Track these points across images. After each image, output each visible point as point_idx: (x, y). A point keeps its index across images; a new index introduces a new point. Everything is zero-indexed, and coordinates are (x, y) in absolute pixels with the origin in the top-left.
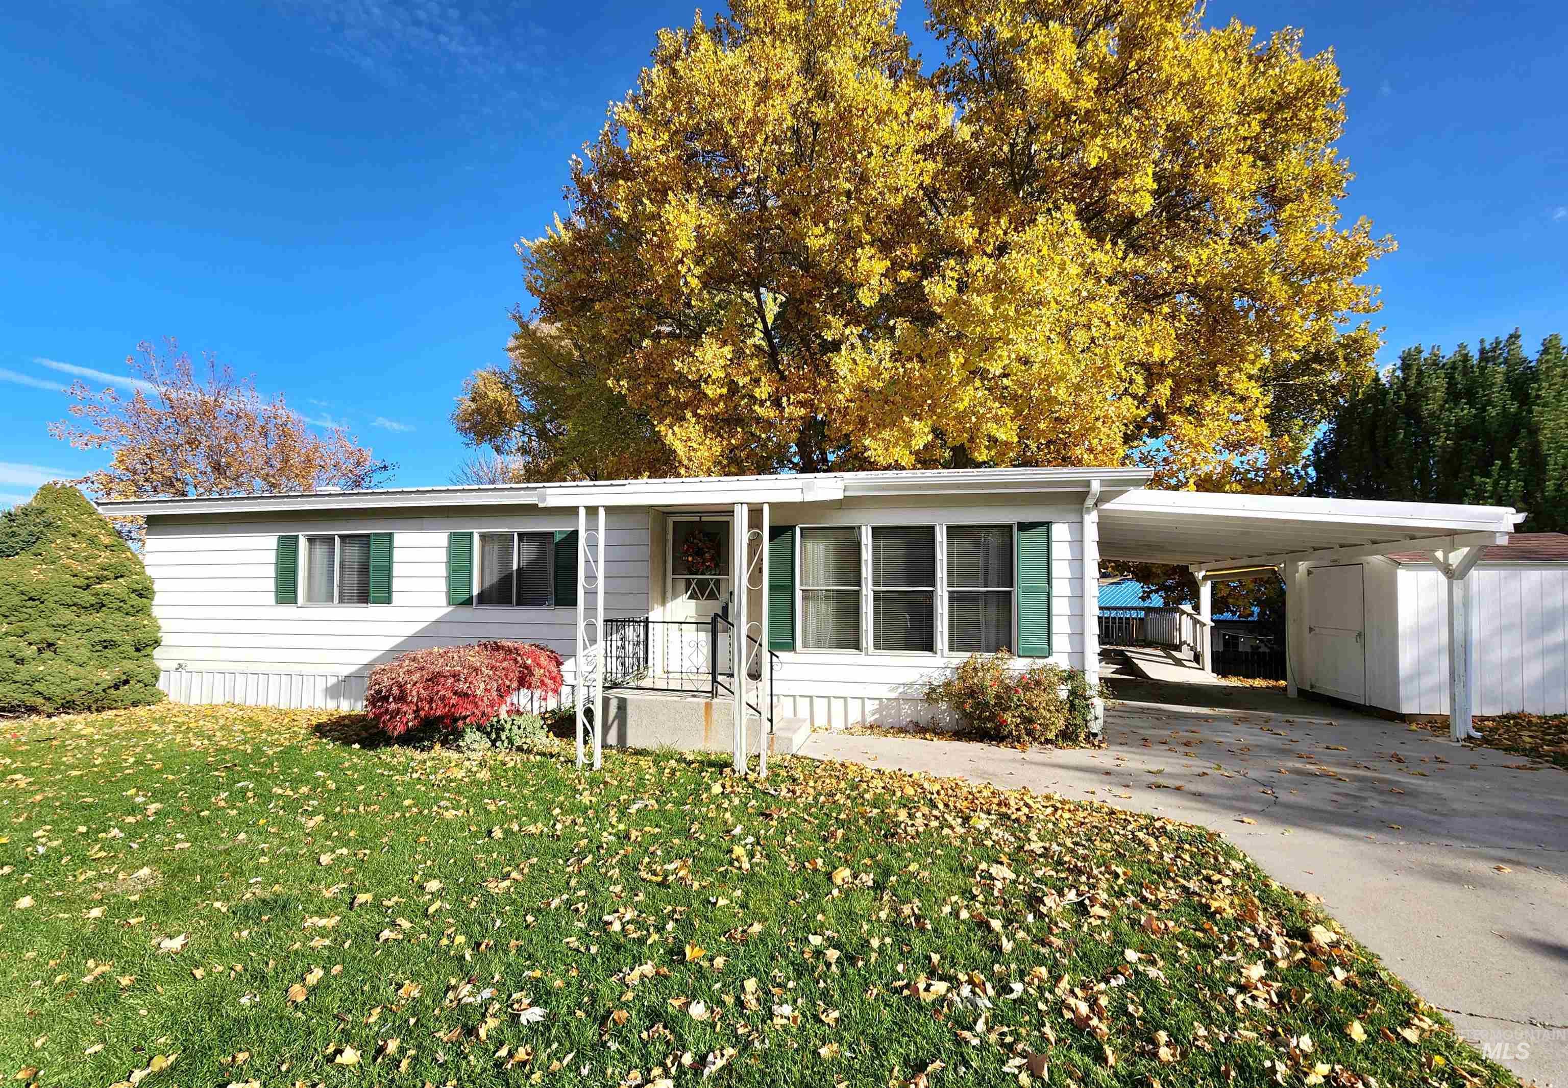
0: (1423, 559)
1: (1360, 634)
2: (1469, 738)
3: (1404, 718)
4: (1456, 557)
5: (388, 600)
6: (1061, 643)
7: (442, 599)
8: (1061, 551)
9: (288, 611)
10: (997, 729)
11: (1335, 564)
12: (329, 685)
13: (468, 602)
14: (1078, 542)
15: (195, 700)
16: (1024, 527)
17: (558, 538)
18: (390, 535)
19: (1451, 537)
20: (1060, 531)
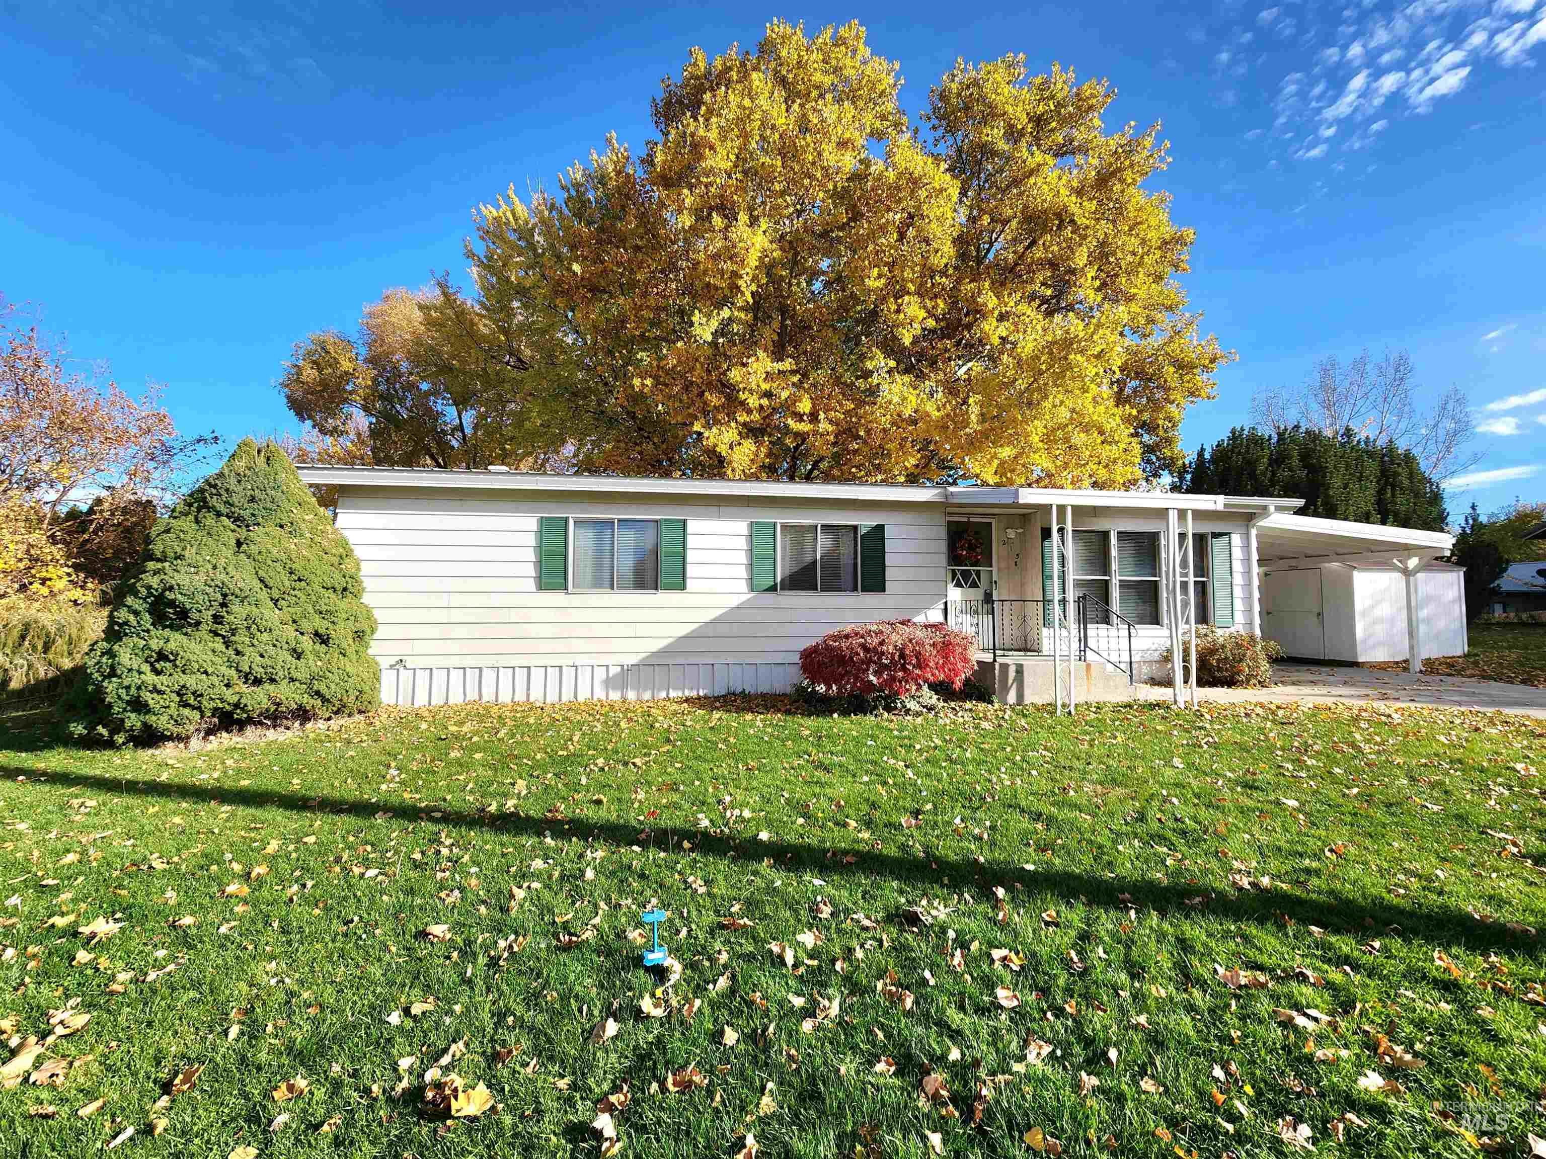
0: (1383, 565)
1: (1319, 614)
2: (1421, 671)
3: (1355, 664)
4: (1413, 562)
5: (683, 587)
6: (1239, 617)
7: (743, 586)
8: (1237, 553)
9: (556, 598)
10: (1232, 677)
11: (1293, 568)
12: (610, 675)
13: (773, 589)
14: (1247, 547)
15: (421, 700)
16: (1216, 535)
17: (863, 531)
18: (684, 522)
19: (1407, 549)
20: (1236, 539)
